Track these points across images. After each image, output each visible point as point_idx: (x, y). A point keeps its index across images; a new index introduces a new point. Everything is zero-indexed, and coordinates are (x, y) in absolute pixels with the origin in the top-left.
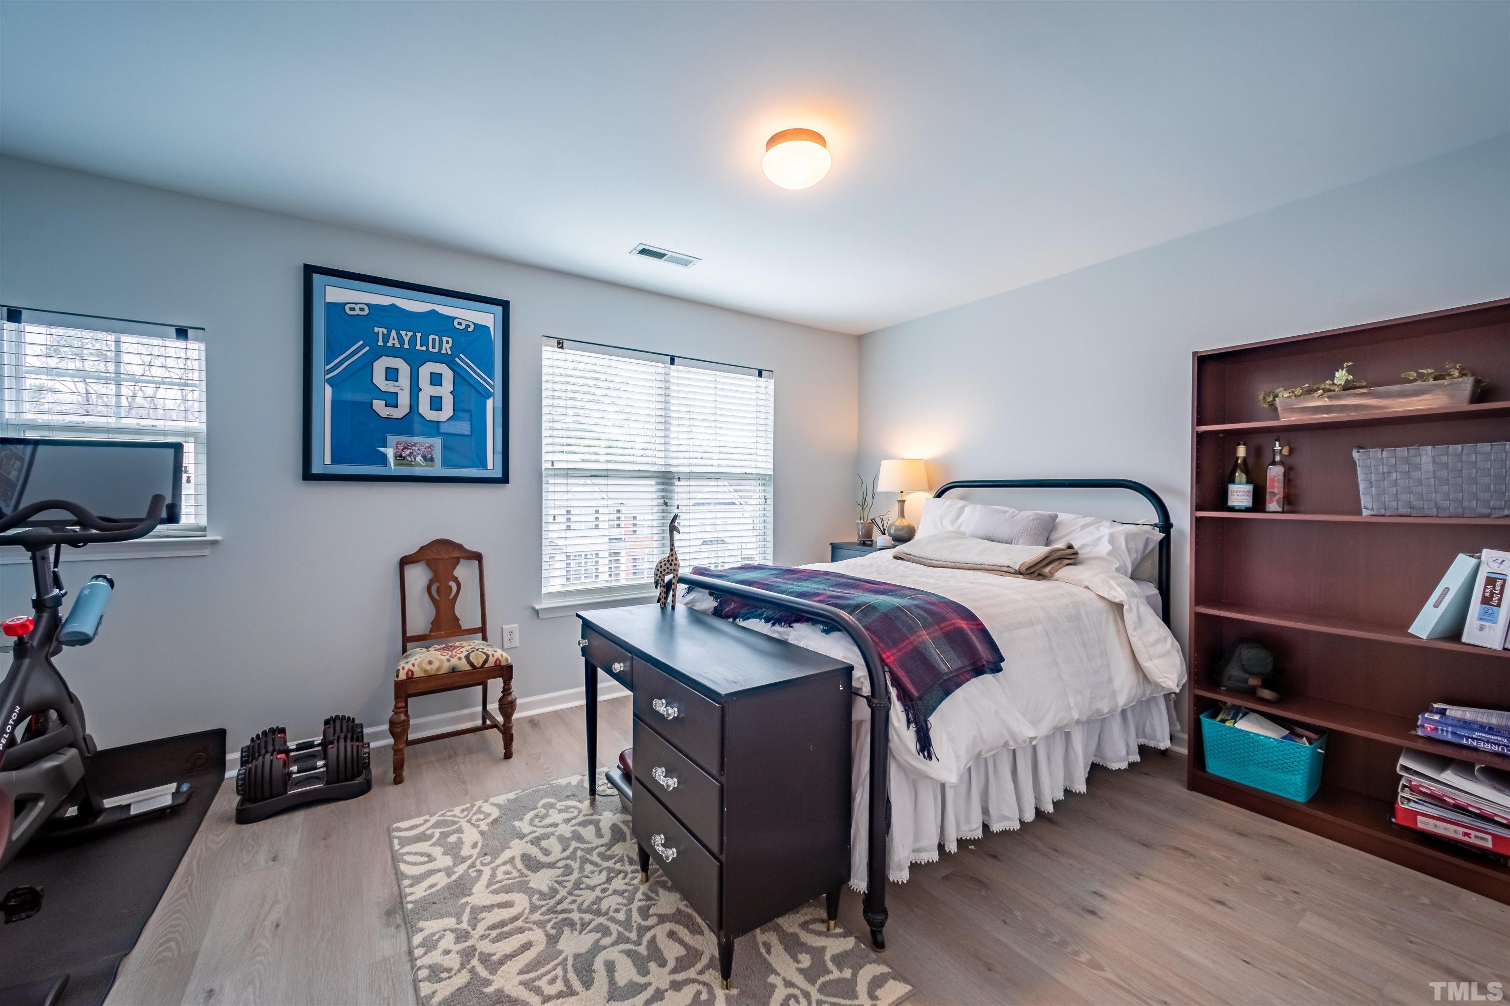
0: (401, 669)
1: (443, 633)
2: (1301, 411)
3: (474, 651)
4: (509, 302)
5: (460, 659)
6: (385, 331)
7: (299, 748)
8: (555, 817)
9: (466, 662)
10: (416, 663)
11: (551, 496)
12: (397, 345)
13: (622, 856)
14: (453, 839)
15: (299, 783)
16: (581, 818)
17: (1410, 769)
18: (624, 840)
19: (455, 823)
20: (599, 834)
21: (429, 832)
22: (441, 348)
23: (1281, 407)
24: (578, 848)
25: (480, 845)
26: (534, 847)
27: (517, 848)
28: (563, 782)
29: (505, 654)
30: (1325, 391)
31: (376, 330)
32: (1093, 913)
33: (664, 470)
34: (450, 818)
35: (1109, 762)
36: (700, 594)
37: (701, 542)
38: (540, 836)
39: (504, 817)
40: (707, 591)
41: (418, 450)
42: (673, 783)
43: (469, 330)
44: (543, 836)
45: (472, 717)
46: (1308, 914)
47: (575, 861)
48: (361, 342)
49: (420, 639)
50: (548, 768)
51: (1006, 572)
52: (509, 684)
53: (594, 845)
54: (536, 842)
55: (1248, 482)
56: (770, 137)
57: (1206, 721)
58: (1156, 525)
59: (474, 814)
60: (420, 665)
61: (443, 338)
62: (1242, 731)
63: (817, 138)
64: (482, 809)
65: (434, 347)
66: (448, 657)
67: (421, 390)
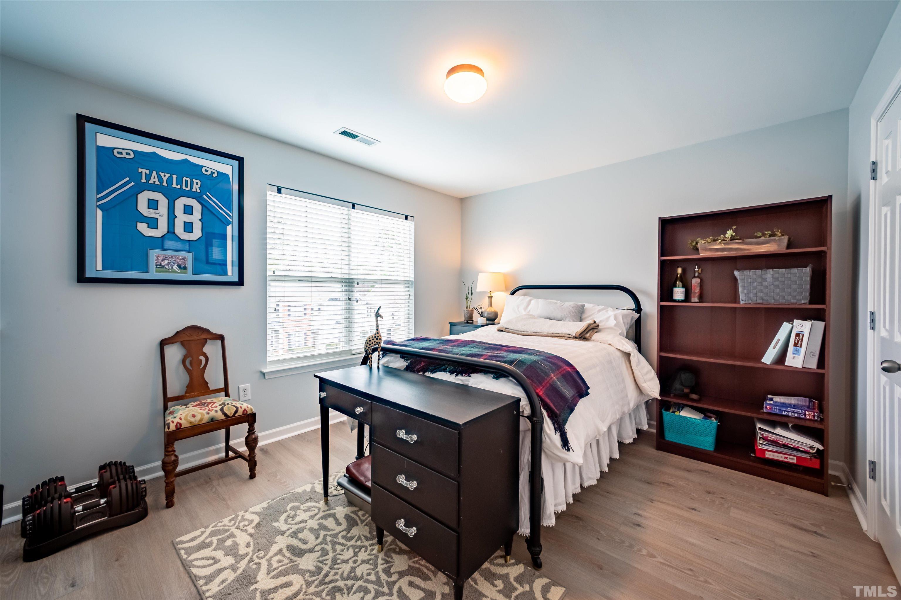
0: (171, 423)
1: (196, 393)
2: (710, 251)
3: (225, 405)
4: (243, 158)
5: (216, 411)
6: (147, 172)
7: (78, 490)
8: (302, 516)
9: (221, 414)
10: (182, 417)
11: (272, 294)
12: (157, 183)
13: (359, 535)
14: (229, 543)
15: (83, 519)
16: (321, 514)
17: (762, 429)
18: (357, 525)
19: (227, 531)
20: (339, 524)
21: (208, 541)
22: (192, 187)
23: (700, 248)
24: (327, 535)
25: (252, 544)
26: (294, 539)
27: (281, 542)
28: (300, 490)
29: (249, 406)
30: (722, 240)
31: (140, 170)
32: (638, 525)
33: (347, 277)
34: (222, 528)
35: (625, 440)
36: (392, 358)
37: (335, 322)
38: (296, 531)
39: (264, 521)
40: (399, 356)
41: (174, 261)
42: (414, 484)
43: (214, 176)
44: (299, 530)
45: (217, 451)
46: (732, 508)
47: (327, 544)
48: (128, 179)
49: (177, 399)
50: (285, 482)
51: (568, 337)
52: (253, 426)
53: (337, 531)
54: (294, 535)
55: (683, 287)
56: (451, 67)
57: (665, 413)
58: (633, 310)
59: (240, 522)
60: (186, 419)
61: (194, 180)
62: (683, 417)
63: (477, 70)
64: (245, 517)
65: (186, 186)
66: (206, 411)
67: (176, 217)
